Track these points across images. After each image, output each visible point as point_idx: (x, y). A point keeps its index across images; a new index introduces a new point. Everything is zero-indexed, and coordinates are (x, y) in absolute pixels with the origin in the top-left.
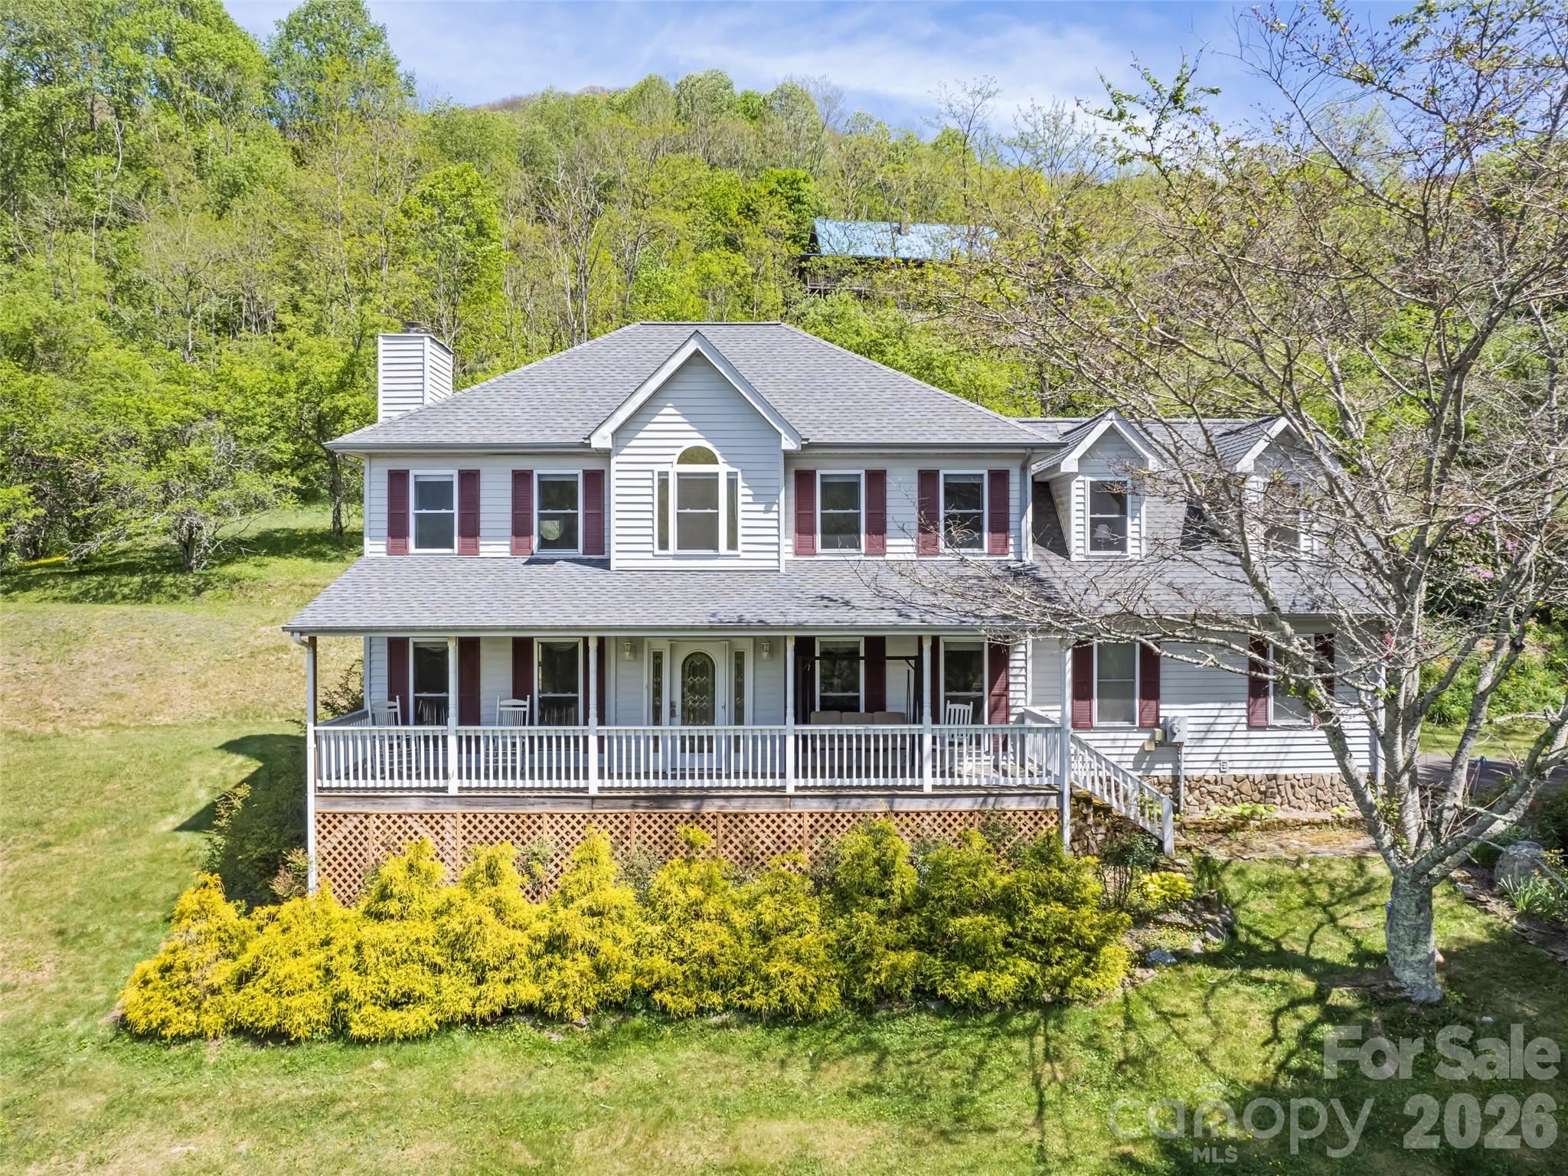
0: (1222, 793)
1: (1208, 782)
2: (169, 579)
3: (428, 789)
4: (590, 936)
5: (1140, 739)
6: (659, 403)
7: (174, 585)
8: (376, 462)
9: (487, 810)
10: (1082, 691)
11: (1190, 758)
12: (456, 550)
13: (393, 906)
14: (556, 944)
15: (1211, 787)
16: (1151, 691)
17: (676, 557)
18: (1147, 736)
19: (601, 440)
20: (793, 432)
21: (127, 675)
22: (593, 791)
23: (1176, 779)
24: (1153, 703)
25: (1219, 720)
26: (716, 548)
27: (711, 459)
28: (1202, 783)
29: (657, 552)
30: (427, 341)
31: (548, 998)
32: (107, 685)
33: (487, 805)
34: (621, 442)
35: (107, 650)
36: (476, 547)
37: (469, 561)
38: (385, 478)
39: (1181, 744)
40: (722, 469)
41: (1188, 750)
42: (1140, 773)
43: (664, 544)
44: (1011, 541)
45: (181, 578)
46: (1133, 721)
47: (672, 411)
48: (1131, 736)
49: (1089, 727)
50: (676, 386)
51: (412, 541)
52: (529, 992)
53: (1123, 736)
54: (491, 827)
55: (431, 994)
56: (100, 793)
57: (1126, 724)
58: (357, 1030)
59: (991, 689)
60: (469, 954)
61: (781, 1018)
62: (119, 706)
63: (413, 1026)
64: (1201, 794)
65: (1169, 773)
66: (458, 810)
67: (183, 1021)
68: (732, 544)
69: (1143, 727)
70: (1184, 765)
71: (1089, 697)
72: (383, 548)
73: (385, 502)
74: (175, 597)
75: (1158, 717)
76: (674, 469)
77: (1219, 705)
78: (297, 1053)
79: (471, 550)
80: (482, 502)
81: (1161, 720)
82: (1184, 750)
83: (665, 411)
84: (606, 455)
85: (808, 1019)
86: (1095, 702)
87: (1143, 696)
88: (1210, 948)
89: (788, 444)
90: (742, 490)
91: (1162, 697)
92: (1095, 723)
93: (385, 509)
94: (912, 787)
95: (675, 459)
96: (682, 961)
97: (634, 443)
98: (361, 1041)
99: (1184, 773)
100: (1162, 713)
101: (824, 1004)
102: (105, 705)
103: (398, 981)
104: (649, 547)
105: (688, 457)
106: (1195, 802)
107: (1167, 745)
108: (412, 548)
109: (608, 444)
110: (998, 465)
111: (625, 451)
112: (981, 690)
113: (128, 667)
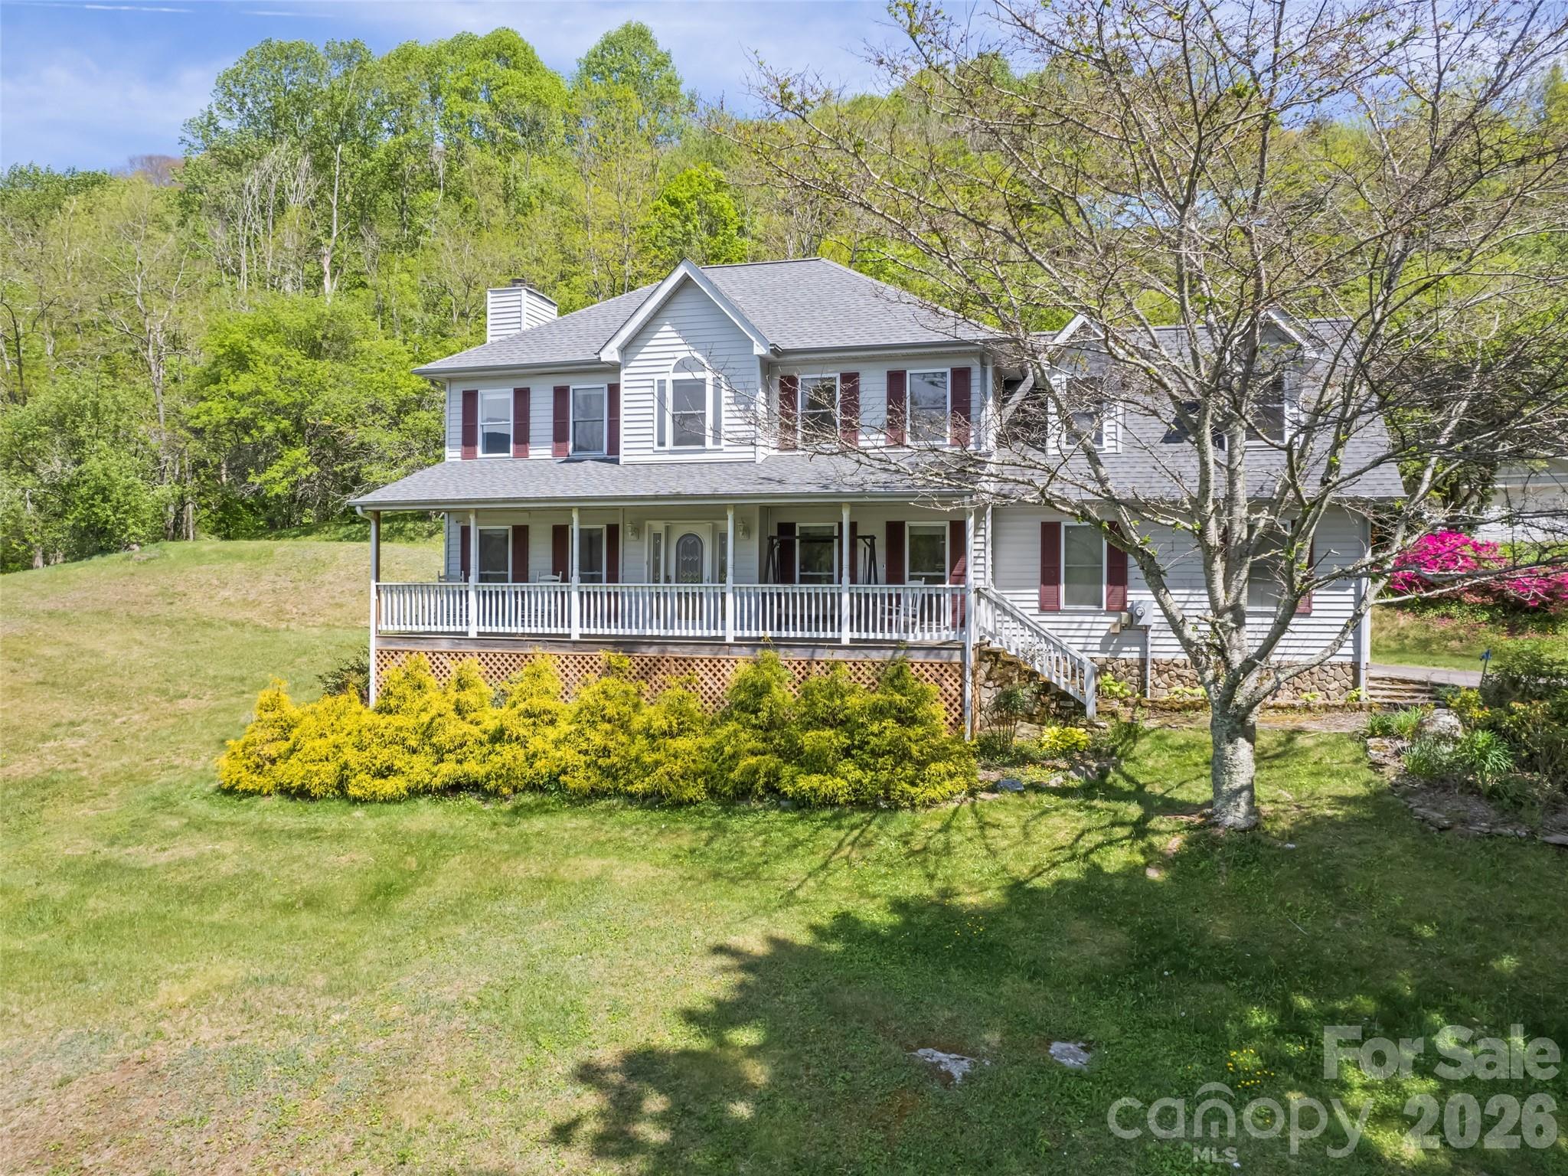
0: (1192, 677)
1: (1177, 666)
2: (410, 525)
3: (455, 633)
4: (523, 732)
5: (1106, 623)
6: (658, 321)
7: (413, 529)
8: (454, 385)
9: (496, 650)
10: (1049, 576)
11: (1158, 642)
12: (511, 454)
13: (393, 702)
14: (498, 736)
15: (1180, 671)
16: (1118, 577)
17: (671, 452)
18: (1114, 619)
19: (611, 355)
20: (763, 339)
21: (351, 591)
22: (575, 637)
23: (1143, 663)
24: (1119, 589)
25: (1188, 606)
26: (703, 444)
27: (702, 368)
28: (1171, 667)
29: (657, 448)
30: (524, 292)
31: (488, 777)
32: (333, 597)
33: (496, 646)
34: (629, 357)
35: (342, 573)
36: (526, 451)
37: (520, 463)
38: (461, 397)
39: (1147, 628)
40: (709, 376)
41: (1156, 634)
42: (1108, 655)
43: (662, 443)
44: (972, 433)
45: (419, 524)
46: (1100, 605)
47: (669, 328)
48: (1098, 619)
49: (1056, 610)
50: (673, 306)
51: (479, 449)
52: (474, 768)
53: (1090, 619)
54: (499, 664)
55: (406, 769)
56: (291, 663)
57: (1094, 608)
58: (353, 791)
59: (952, 569)
60: (434, 740)
61: (653, 800)
62: (338, 613)
63: (390, 791)
64: (1170, 677)
65: (1136, 656)
66: (475, 650)
67: (251, 781)
68: (717, 440)
69: (1110, 611)
70: (1150, 649)
71: (1057, 582)
72: (459, 454)
73: (460, 417)
74: (412, 539)
75: (1125, 602)
76: (670, 377)
77: (1187, 591)
78: (312, 807)
79: (522, 453)
80: (532, 414)
81: (1129, 605)
82: (1151, 634)
83: (664, 328)
84: (615, 368)
85: (679, 804)
86: (1062, 588)
87: (1110, 582)
88: (1071, 784)
89: (759, 350)
90: (725, 393)
91: (1130, 582)
92: (1063, 606)
93: (460, 423)
94: (833, 640)
95: (671, 368)
96: (586, 753)
97: (639, 357)
98: (356, 801)
99: (1150, 656)
100: (1129, 598)
101: (690, 792)
102: (328, 611)
103: (383, 756)
104: (649, 445)
105: (682, 366)
106: (1163, 685)
107: (1133, 628)
108: (480, 453)
109: (616, 357)
110: (960, 363)
111: (633, 364)
112: (943, 570)
113: (354, 585)
